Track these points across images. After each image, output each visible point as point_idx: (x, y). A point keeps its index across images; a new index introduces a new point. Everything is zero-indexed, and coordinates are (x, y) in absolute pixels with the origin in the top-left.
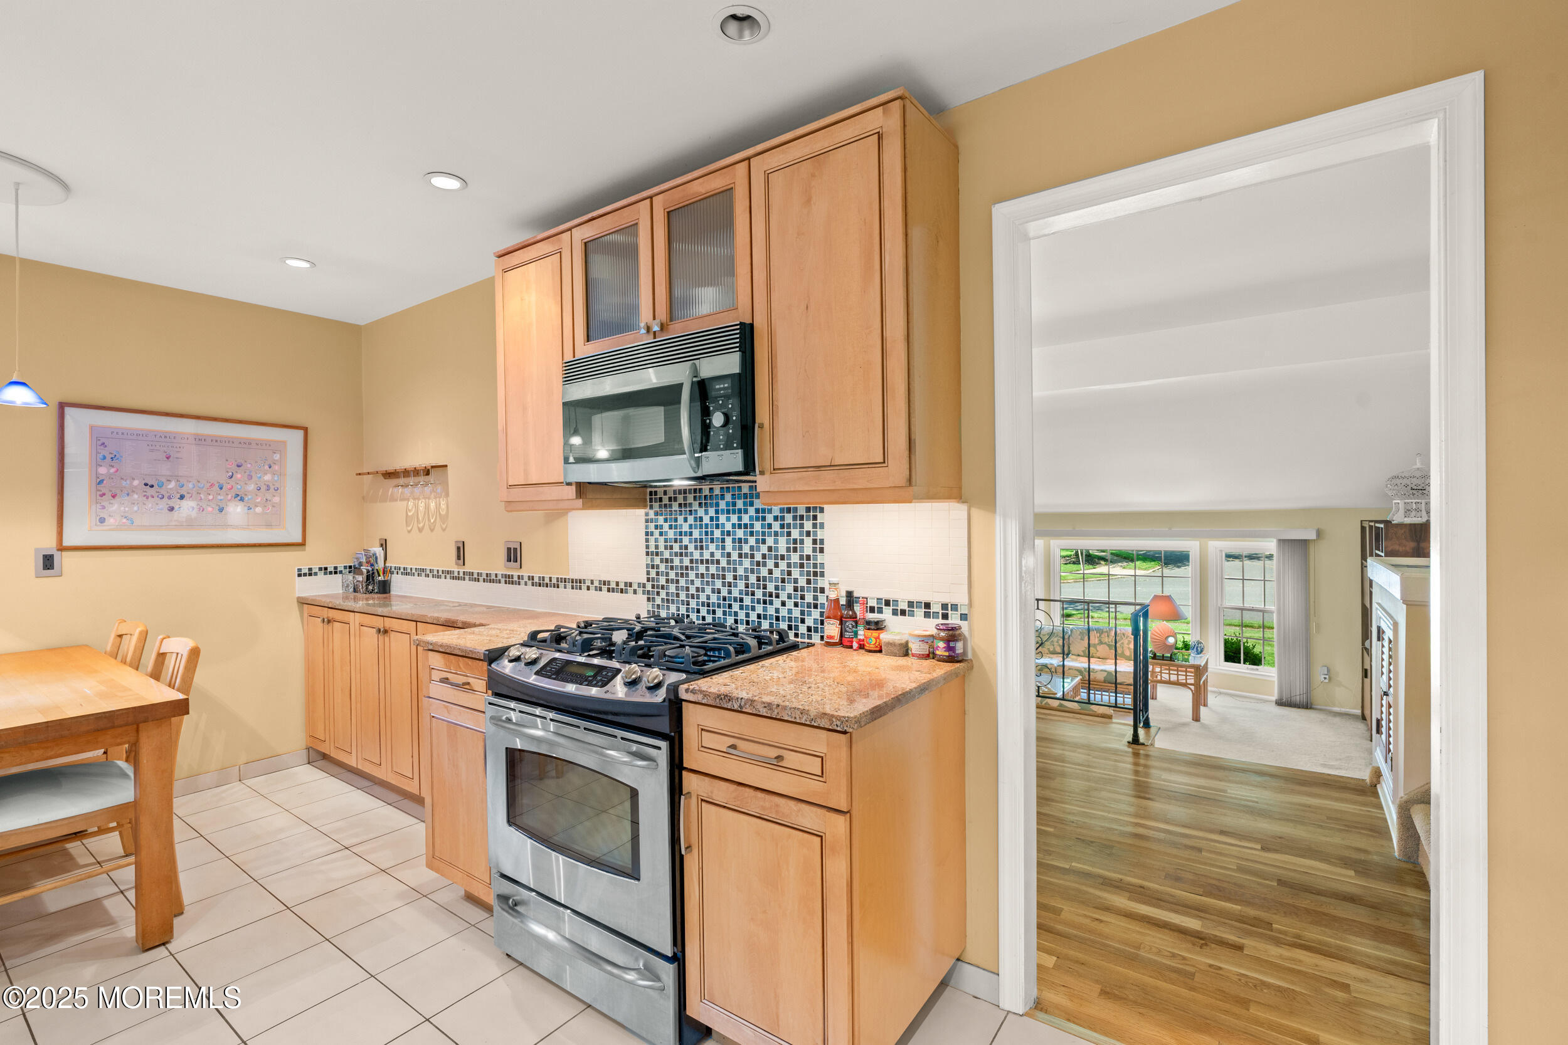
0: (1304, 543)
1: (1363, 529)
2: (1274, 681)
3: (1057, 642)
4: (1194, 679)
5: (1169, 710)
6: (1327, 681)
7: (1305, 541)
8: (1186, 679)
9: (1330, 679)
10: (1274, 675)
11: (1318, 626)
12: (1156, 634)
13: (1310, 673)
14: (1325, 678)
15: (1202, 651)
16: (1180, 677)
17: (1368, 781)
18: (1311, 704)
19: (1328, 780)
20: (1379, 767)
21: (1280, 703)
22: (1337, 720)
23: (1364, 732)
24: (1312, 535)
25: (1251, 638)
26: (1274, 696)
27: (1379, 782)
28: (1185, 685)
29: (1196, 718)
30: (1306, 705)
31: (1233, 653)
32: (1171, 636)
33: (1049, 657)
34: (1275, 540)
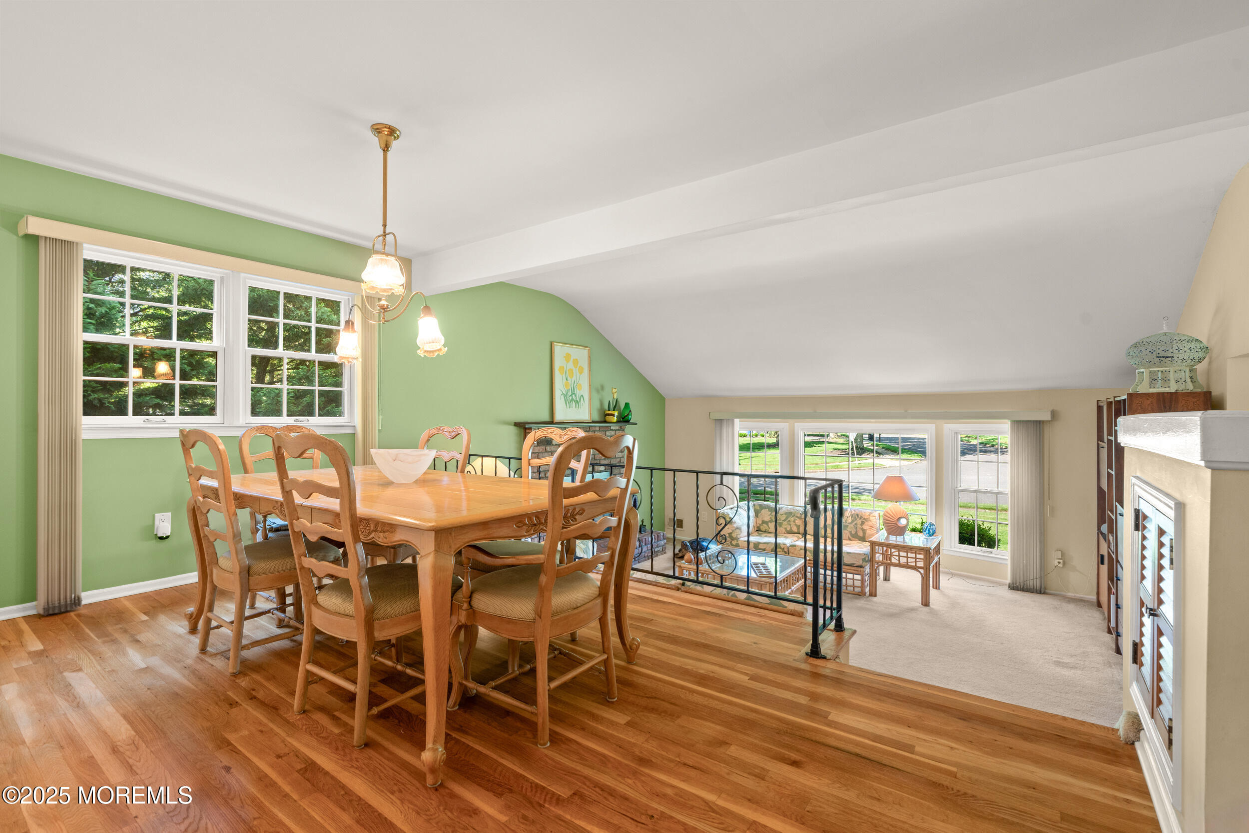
0: (1039, 424)
1: (1100, 409)
2: (1007, 564)
3: (794, 522)
4: (924, 561)
5: (900, 593)
6: (1061, 565)
7: (1040, 421)
8: (916, 562)
9: (1064, 564)
10: (1007, 558)
11: (1053, 510)
12: (889, 516)
13: (1044, 558)
14: (1059, 563)
15: (933, 533)
16: (910, 560)
17: (1121, 733)
18: (1045, 588)
19: (1063, 729)
20: (1138, 715)
21: (1013, 587)
22: (1071, 607)
23: (1100, 621)
24: (1047, 417)
25: (985, 520)
26: (1007, 579)
27: (1138, 739)
28: (915, 568)
29: (926, 603)
30: (1041, 591)
31: (968, 535)
32: (903, 517)
33: (785, 537)
34: (1009, 422)
